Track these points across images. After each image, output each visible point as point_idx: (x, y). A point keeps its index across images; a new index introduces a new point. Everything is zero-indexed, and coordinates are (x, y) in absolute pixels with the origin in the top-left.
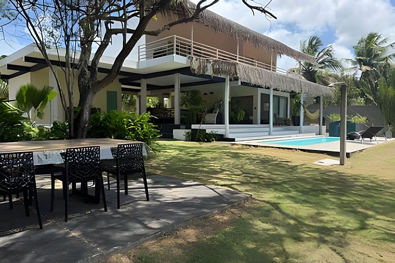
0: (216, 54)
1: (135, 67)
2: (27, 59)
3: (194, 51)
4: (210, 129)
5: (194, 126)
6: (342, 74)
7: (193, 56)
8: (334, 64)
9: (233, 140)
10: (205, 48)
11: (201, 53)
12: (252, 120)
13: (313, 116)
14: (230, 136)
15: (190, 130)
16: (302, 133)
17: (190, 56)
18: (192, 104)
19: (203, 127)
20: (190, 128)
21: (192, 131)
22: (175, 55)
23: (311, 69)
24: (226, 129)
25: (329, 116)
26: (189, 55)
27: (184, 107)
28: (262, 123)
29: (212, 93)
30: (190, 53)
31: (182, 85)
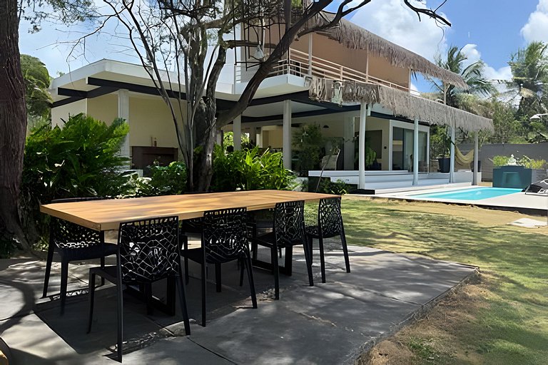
0: (339, 72)
1: (229, 92)
2: (92, 81)
3: (313, 69)
4: (336, 176)
5: (312, 173)
6: (494, 100)
7: (310, 75)
8: (484, 86)
9: (372, 192)
10: (327, 65)
11: (323, 72)
12: (380, 164)
13: (466, 159)
14: (367, 187)
15: (306, 179)
16: (453, 182)
17: (308, 76)
18: (310, 143)
19: (325, 174)
20: (306, 175)
21: (309, 180)
22: (289, 75)
23: (452, 93)
24: (361, 177)
25: (492, 158)
26: (306, 75)
27: (297, 148)
28: (394, 169)
29: (326, 127)
30: (306, 72)
31: (294, 115)
